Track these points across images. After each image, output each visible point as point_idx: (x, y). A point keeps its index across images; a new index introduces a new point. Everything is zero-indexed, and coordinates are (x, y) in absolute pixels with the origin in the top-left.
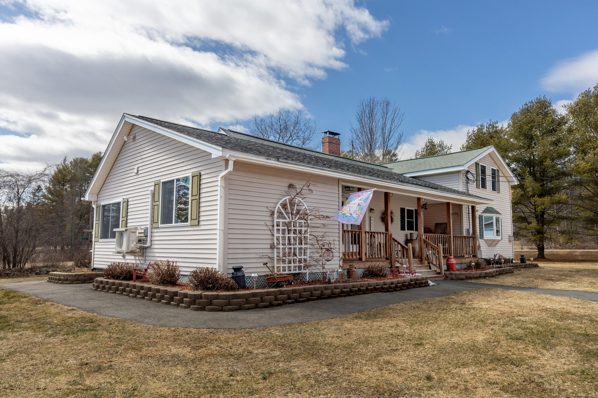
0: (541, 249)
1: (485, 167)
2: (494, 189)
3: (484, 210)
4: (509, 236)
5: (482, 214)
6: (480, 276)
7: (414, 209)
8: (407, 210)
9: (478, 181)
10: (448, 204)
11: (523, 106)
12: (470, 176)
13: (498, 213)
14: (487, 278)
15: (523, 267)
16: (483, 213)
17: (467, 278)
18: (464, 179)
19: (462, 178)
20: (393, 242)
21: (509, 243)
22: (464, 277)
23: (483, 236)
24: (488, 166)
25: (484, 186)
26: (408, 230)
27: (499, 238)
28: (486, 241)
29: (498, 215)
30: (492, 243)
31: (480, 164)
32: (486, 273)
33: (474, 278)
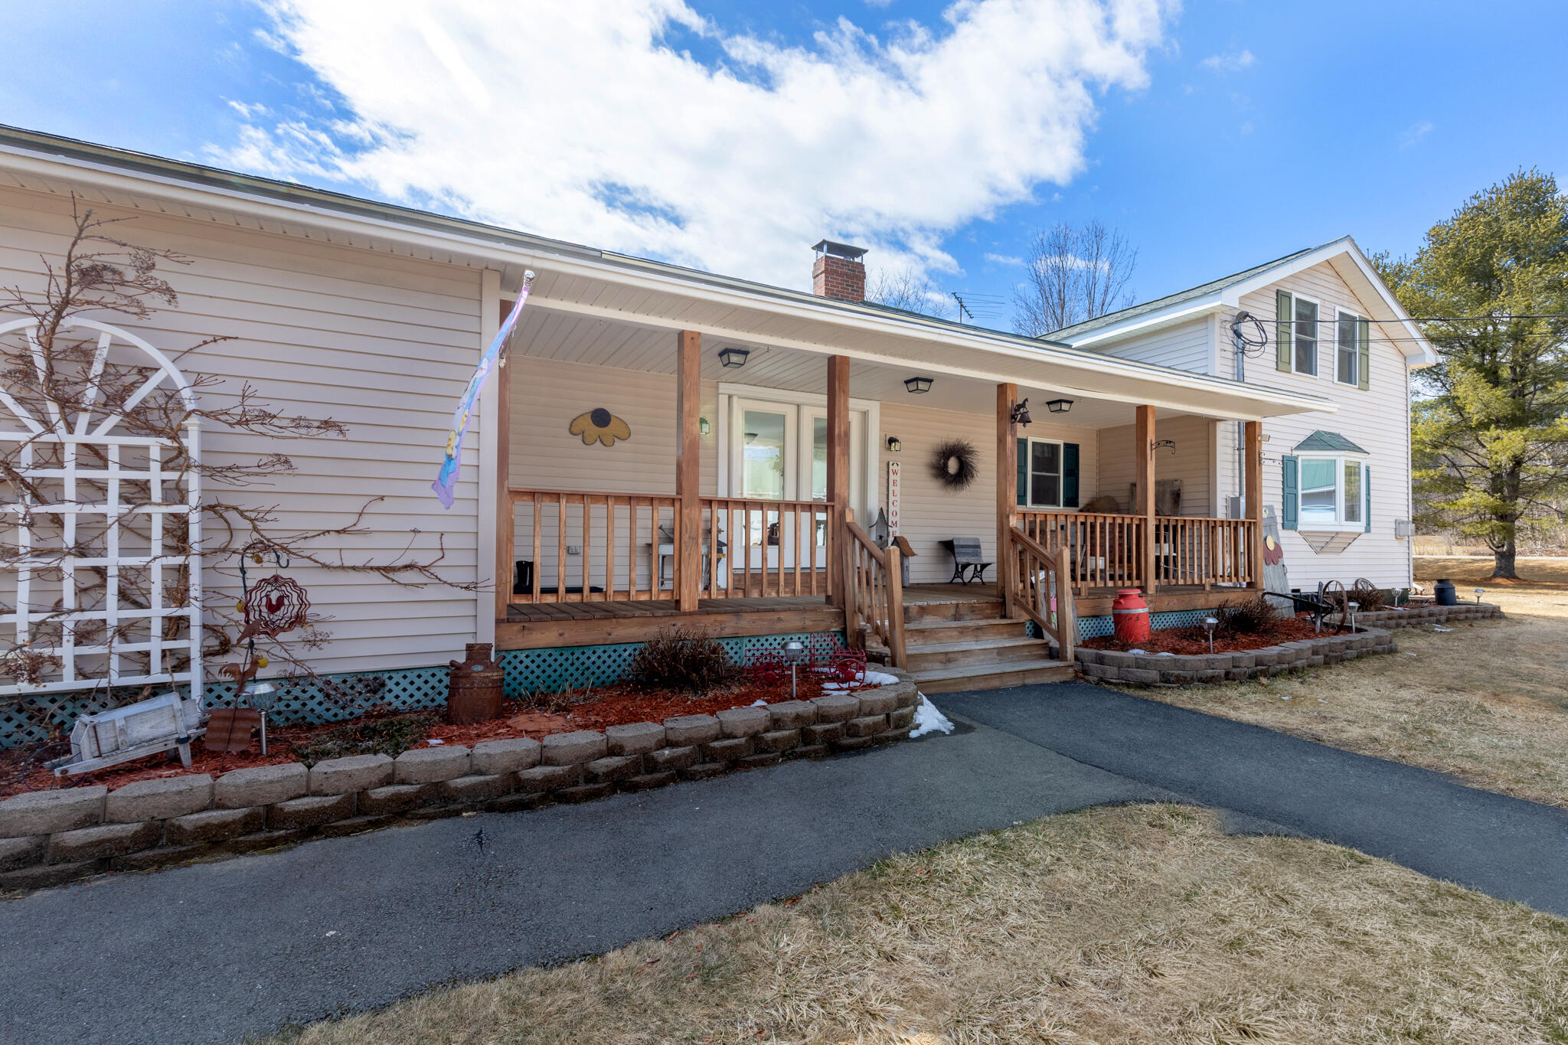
0: (1506, 558)
1: (1314, 306)
2: (1347, 372)
3: (1302, 439)
4: (1398, 523)
5: (1295, 453)
6: (1227, 674)
7: (1061, 442)
8: (1034, 444)
9: (1285, 347)
10: (1142, 410)
11: (1468, 201)
12: (1248, 329)
13: (1359, 449)
14: (1264, 680)
15: (1443, 618)
16: (1298, 448)
17: (1167, 681)
18: (1226, 340)
19: (1221, 339)
20: (849, 539)
21: (1396, 543)
22: (1153, 675)
23: (1296, 520)
24: (1327, 304)
25: (1306, 363)
26: (1034, 502)
27: (1358, 526)
28: (1306, 535)
29: (1354, 457)
30: (1325, 543)
31: (1295, 295)
32: (1259, 662)
33: (1200, 680)
